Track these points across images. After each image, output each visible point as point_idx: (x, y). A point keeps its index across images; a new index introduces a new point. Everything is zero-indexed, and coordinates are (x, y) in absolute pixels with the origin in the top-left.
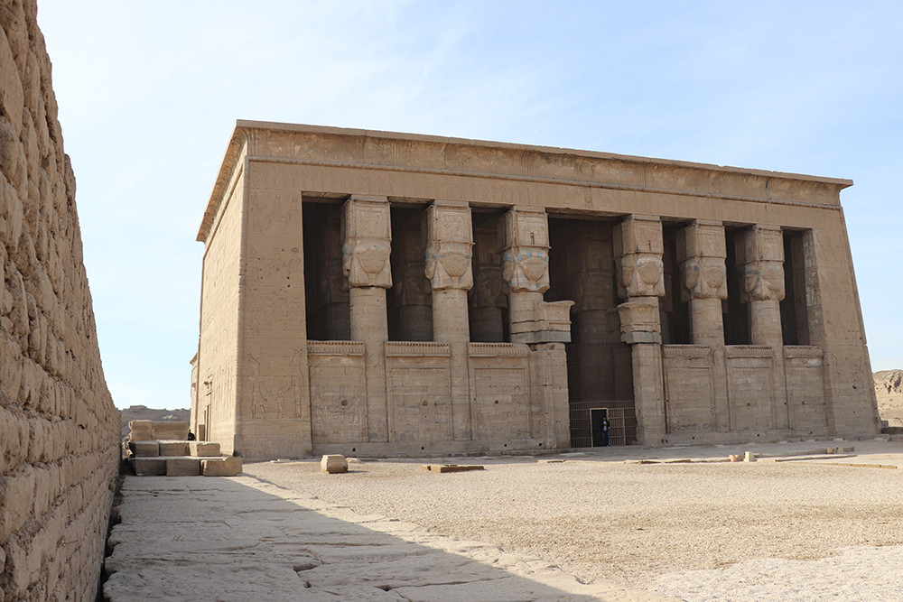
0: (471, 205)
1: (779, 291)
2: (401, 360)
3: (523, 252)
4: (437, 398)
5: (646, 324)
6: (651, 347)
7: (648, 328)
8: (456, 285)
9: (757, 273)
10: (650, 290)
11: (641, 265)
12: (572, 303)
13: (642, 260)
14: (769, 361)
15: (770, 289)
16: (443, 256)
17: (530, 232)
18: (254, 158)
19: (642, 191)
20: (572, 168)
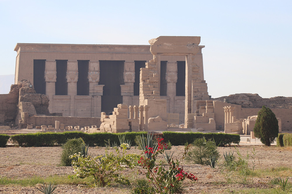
0: (78, 61)
1: (174, 80)
2: (57, 100)
3: (91, 72)
4: (66, 109)
6: (127, 97)
7: (126, 92)
8: (72, 81)
9: (167, 75)
10: (129, 81)
11: (127, 74)
12: (104, 85)
13: (127, 73)
14: (169, 101)
15: (170, 80)
16: (69, 74)
17: (94, 67)
18: (22, 52)
19: (129, 54)
20: (108, 49)
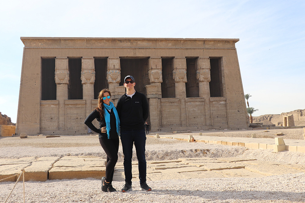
0: (94, 57)
1: (208, 78)
2: (70, 105)
3: (111, 71)
4: (81, 117)
5: (153, 92)
6: (155, 99)
7: (154, 93)
8: (88, 82)
9: (199, 73)
10: (156, 81)
11: (153, 73)
13: (153, 71)
14: (203, 103)
15: (204, 78)
16: (84, 73)
17: (114, 65)
18: (26, 48)
19: (154, 49)
20: (130, 43)
